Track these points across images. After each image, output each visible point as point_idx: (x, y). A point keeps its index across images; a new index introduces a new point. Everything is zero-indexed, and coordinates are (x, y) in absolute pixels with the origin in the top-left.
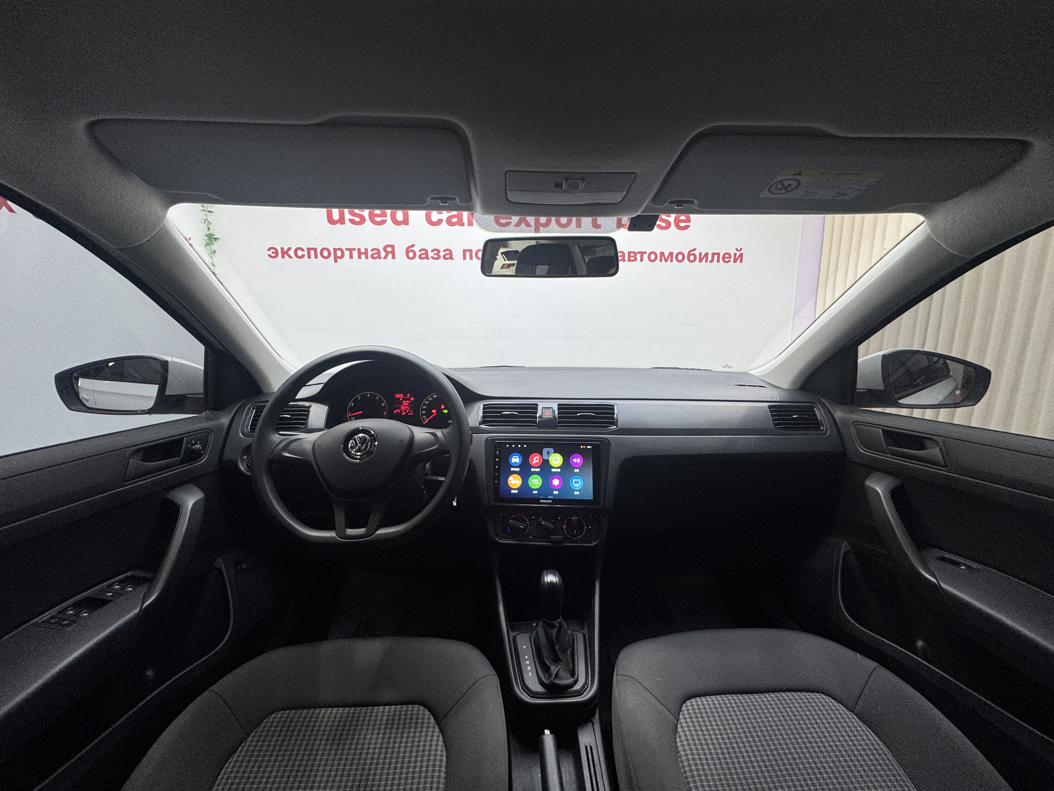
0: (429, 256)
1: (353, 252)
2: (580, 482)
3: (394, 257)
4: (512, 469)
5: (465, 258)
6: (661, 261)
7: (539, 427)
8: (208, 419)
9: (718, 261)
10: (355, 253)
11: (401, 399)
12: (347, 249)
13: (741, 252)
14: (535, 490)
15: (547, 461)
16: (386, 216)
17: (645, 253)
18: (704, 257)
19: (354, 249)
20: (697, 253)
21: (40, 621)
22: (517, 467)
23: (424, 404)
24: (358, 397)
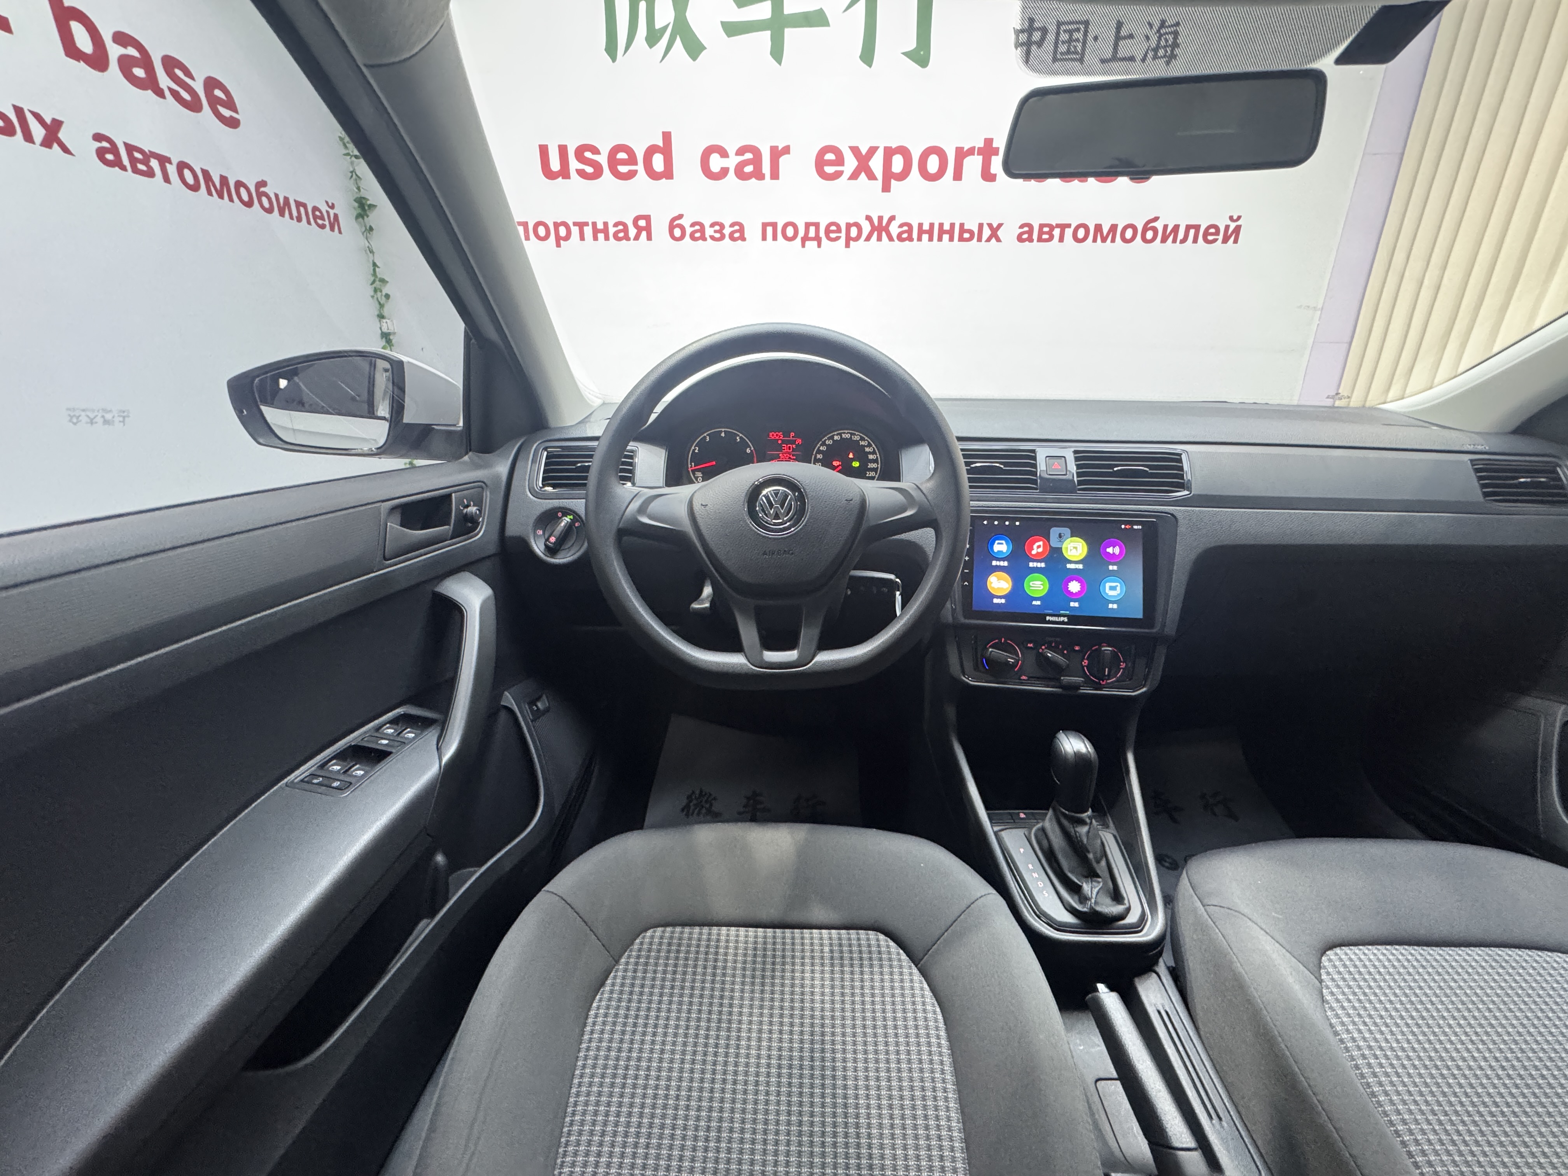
0: (707, 236)
1: (585, 228)
2: (1118, 588)
3: (649, 238)
4: (994, 563)
5: (764, 238)
6: (1095, 240)
7: (1044, 490)
8: (478, 467)
9: (1195, 241)
10: (588, 231)
11: (780, 442)
12: (575, 224)
13: (1238, 223)
14: (1036, 599)
15: (1059, 550)
16: (636, 163)
17: (1069, 226)
18: (1170, 234)
19: (587, 224)
20: (1159, 225)
21: (296, 781)
22: (1003, 559)
23: (819, 452)
24: (705, 437)
